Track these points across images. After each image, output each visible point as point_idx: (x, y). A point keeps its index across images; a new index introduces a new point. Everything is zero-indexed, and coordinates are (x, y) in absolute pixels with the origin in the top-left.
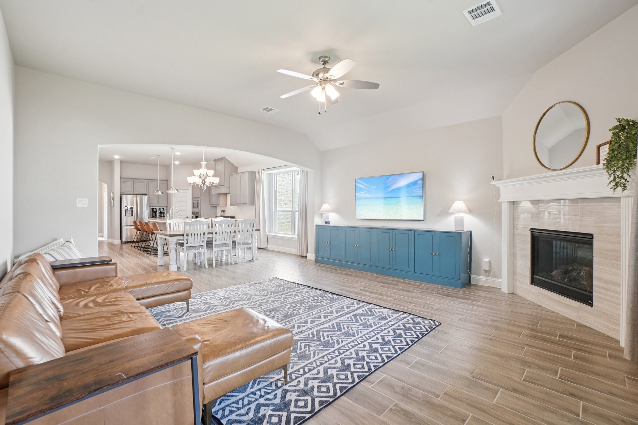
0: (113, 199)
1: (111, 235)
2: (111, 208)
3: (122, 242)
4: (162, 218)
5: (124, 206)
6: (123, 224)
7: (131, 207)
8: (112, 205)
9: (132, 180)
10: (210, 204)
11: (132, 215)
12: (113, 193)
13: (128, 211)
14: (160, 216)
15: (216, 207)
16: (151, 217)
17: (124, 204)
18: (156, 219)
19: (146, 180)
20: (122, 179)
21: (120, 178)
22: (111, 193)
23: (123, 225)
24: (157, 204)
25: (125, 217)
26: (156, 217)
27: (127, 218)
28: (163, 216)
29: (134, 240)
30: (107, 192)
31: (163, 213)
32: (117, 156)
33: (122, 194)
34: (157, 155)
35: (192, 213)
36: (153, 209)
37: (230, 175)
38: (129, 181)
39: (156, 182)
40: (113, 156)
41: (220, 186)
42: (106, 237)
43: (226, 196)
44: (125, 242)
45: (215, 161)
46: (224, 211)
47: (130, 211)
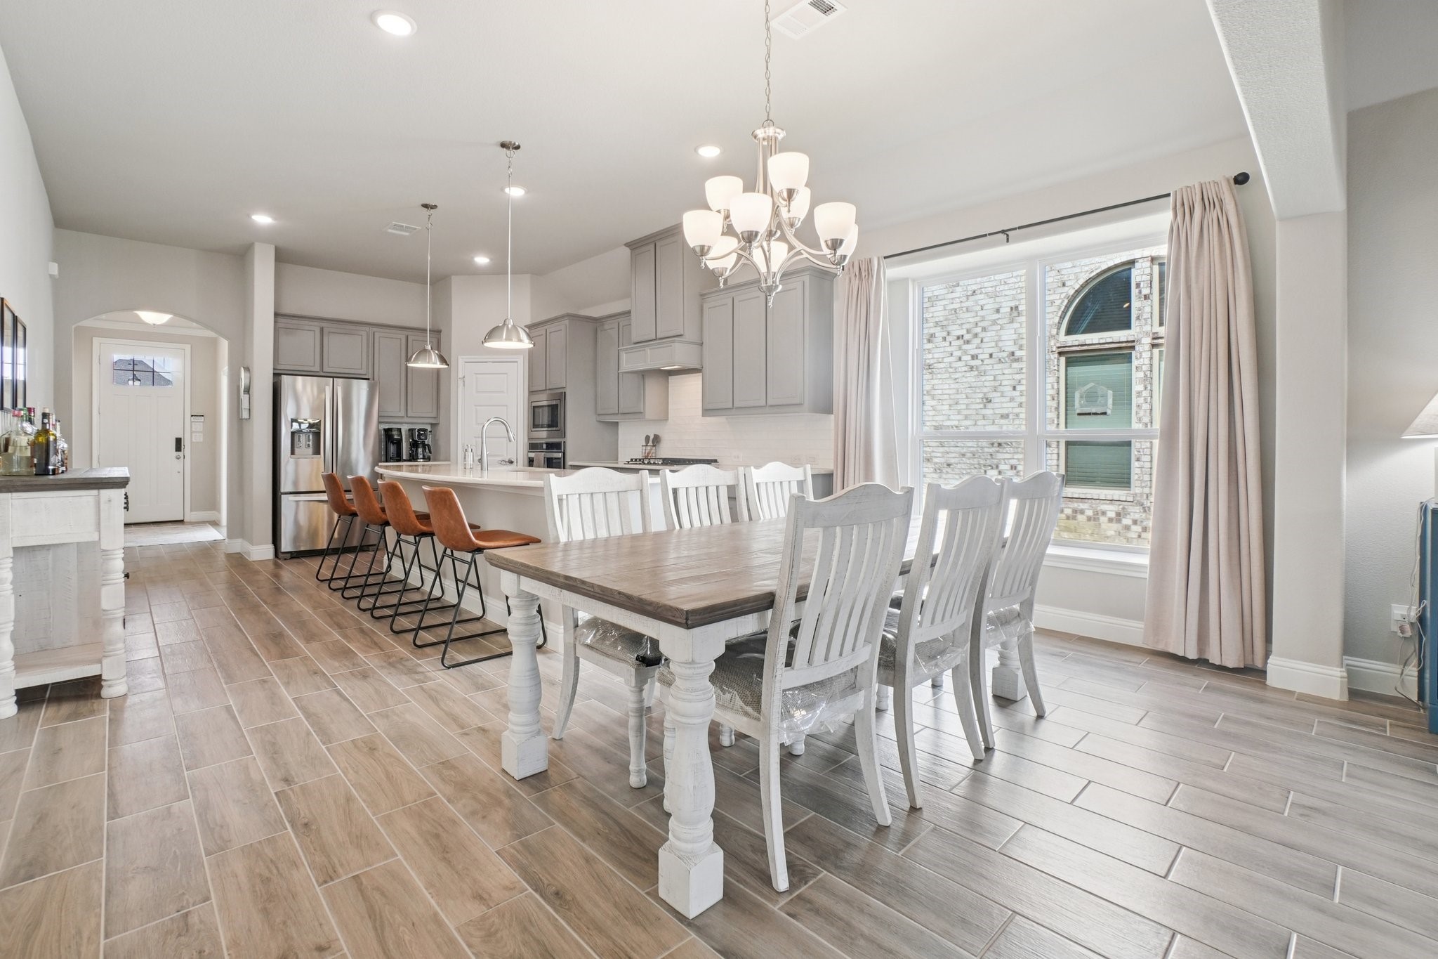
0: (247, 391)
1: (238, 527)
2: (240, 423)
3: (280, 555)
4: (421, 462)
5: (286, 416)
6: (286, 486)
7: (312, 422)
8: (245, 415)
9: (316, 327)
10: (600, 412)
11: (317, 452)
12: (247, 369)
13: (303, 438)
14: (413, 458)
15: (616, 423)
16: (383, 458)
17: (288, 411)
18: (399, 468)
19: (366, 329)
20: (281, 320)
21: (276, 315)
22: (242, 369)
23: (282, 490)
24: (402, 413)
25: (292, 460)
26: (399, 461)
27: (297, 464)
28: (424, 456)
29: (322, 544)
30: (227, 367)
31: (424, 446)
32: (262, 219)
33: (280, 374)
34: (425, 206)
35: (527, 447)
36: (390, 433)
37: (701, 295)
38: (306, 328)
39: (402, 335)
40: (251, 218)
41: (660, 339)
42: (224, 530)
43: (668, 382)
44: (289, 555)
45: (635, 246)
46: (657, 439)
47: (309, 436)
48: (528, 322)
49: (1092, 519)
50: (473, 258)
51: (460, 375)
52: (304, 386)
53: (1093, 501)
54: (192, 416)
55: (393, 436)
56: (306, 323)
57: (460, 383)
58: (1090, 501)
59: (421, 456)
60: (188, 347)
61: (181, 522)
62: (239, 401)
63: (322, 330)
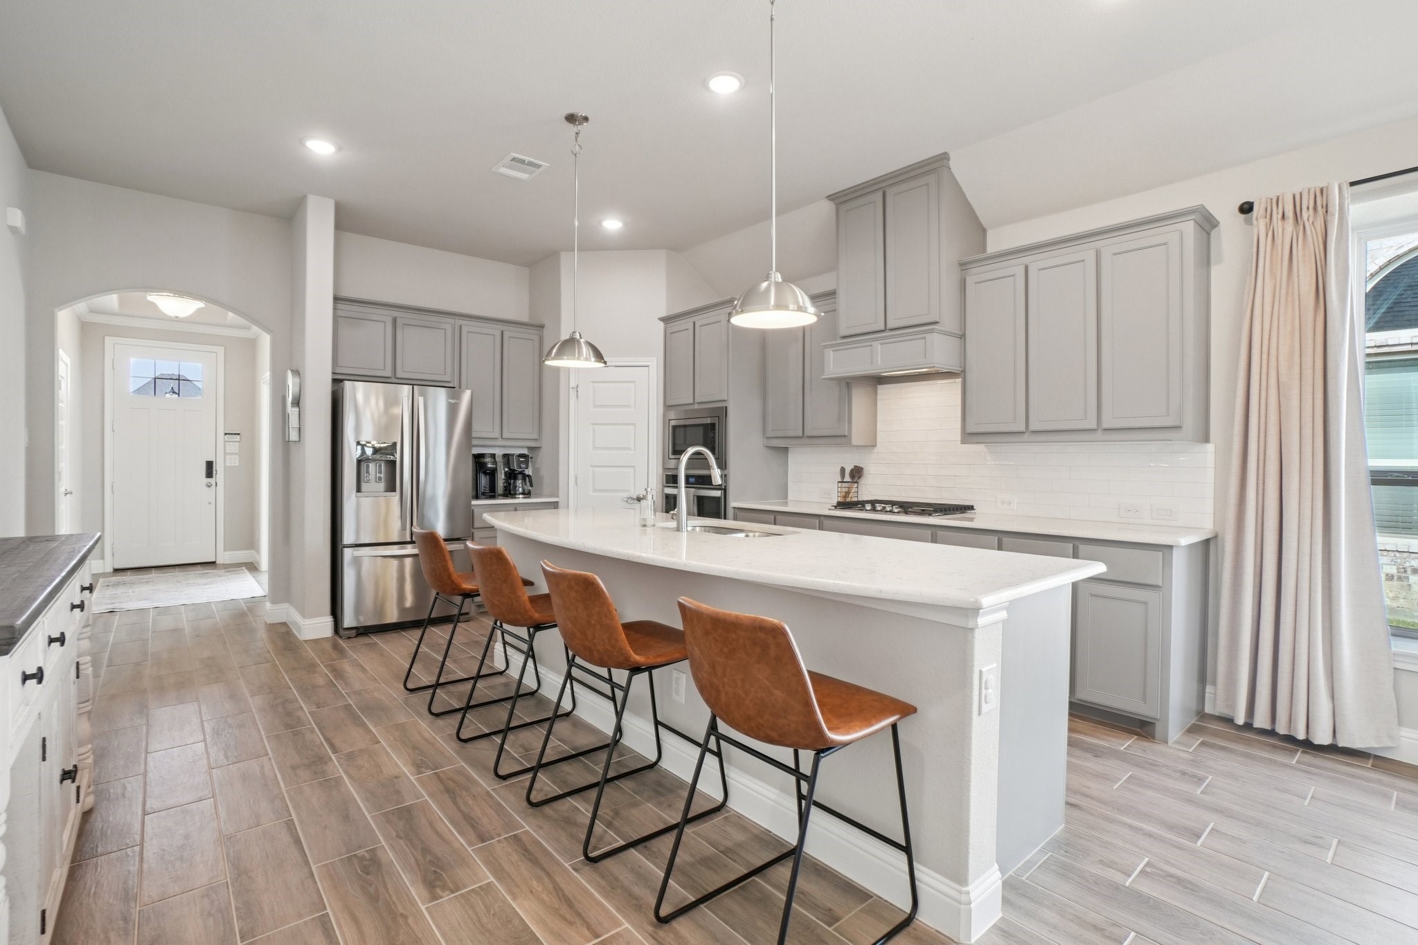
0: (297, 402)
1: (282, 588)
2: (286, 448)
3: (342, 632)
4: (519, 499)
5: (350, 438)
6: (348, 537)
7: (377, 445)
8: (294, 436)
9: (387, 316)
10: (770, 434)
11: (391, 487)
12: (297, 373)
13: (373, 467)
14: (509, 492)
15: (786, 450)
17: (352, 431)
18: (492, 508)
19: (450, 320)
20: (342, 306)
21: (337, 299)
22: (290, 374)
23: (344, 543)
24: (497, 434)
25: (357, 500)
26: (492, 497)
27: (364, 505)
28: (524, 490)
29: (392, 616)
30: (268, 373)
31: (525, 477)
32: (321, 148)
33: (342, 381)
34: (571, 118)
35: (663, 479)
36: (482, 460)
37: (961, 265)
38: (375, 318)
39: (495, 330)
40: (304, 146)
41: (892, 330)
42: (265, 578)
43: (876, 393)
44: (354, 631)
45: (843, 199)
46: (857, 473)
47: (380, 466)
48: (664, 314)
49: (1395, 578)
50: (600, 222)
51: (572, 384)
52: (367, 398)
53: (1398, 554)
54: (226, 434)
55: (485, 464)
56: (374, 311)
57: (573, 393)
58: (1392, 554)
59: (520, 490)
60: (221, 350)
61: (212, 564)
62: (285, 417)
63: (395, 320)
